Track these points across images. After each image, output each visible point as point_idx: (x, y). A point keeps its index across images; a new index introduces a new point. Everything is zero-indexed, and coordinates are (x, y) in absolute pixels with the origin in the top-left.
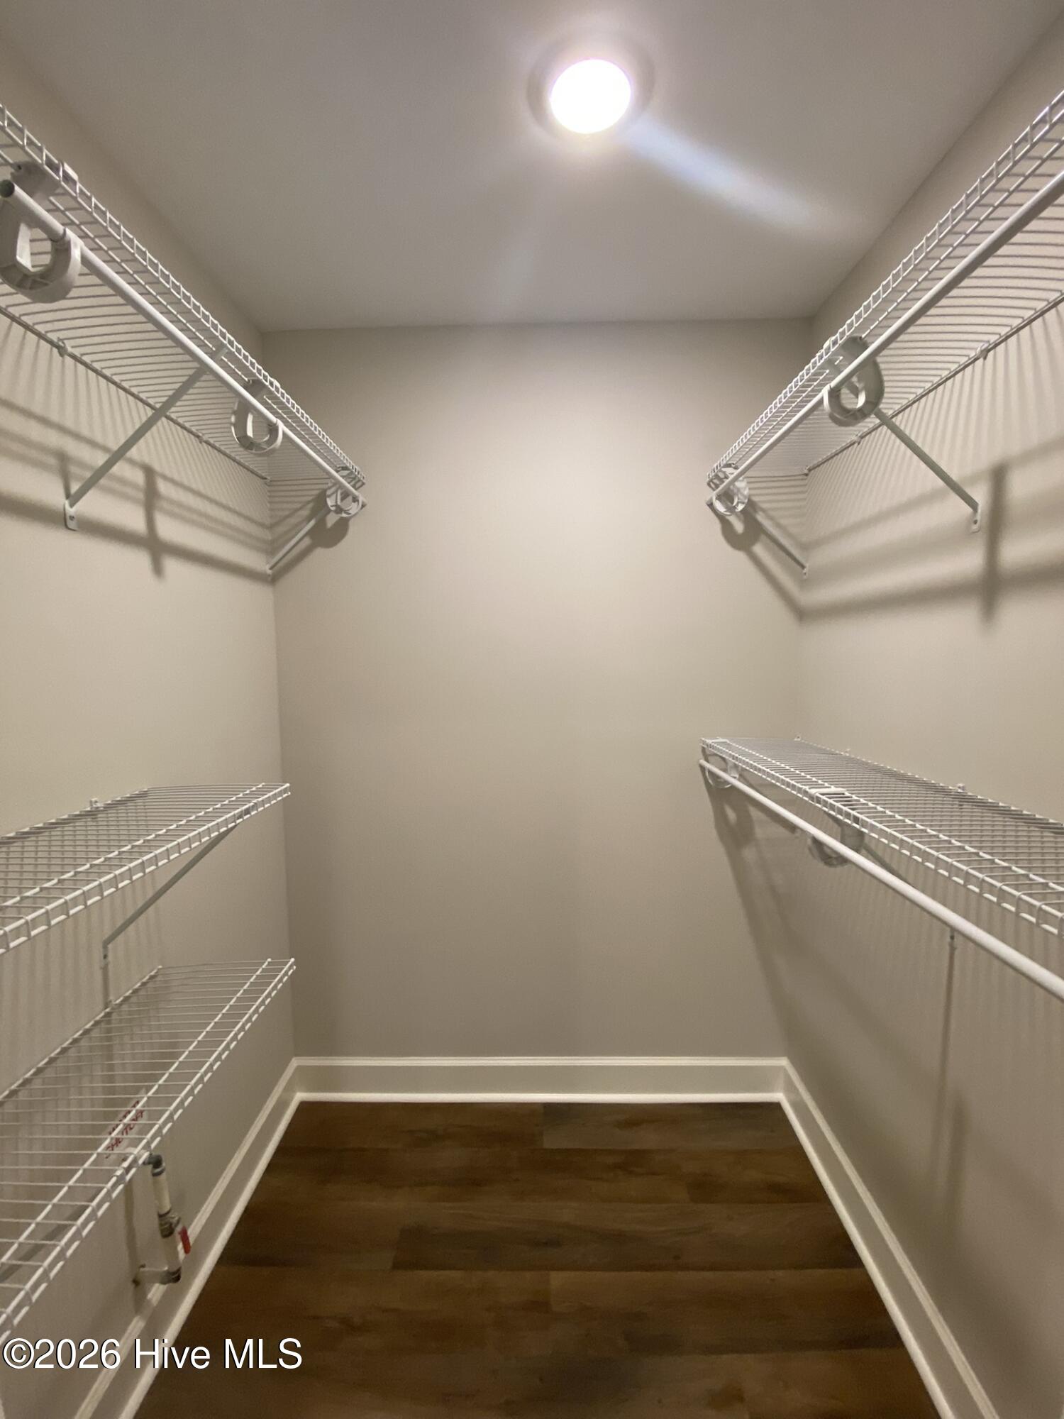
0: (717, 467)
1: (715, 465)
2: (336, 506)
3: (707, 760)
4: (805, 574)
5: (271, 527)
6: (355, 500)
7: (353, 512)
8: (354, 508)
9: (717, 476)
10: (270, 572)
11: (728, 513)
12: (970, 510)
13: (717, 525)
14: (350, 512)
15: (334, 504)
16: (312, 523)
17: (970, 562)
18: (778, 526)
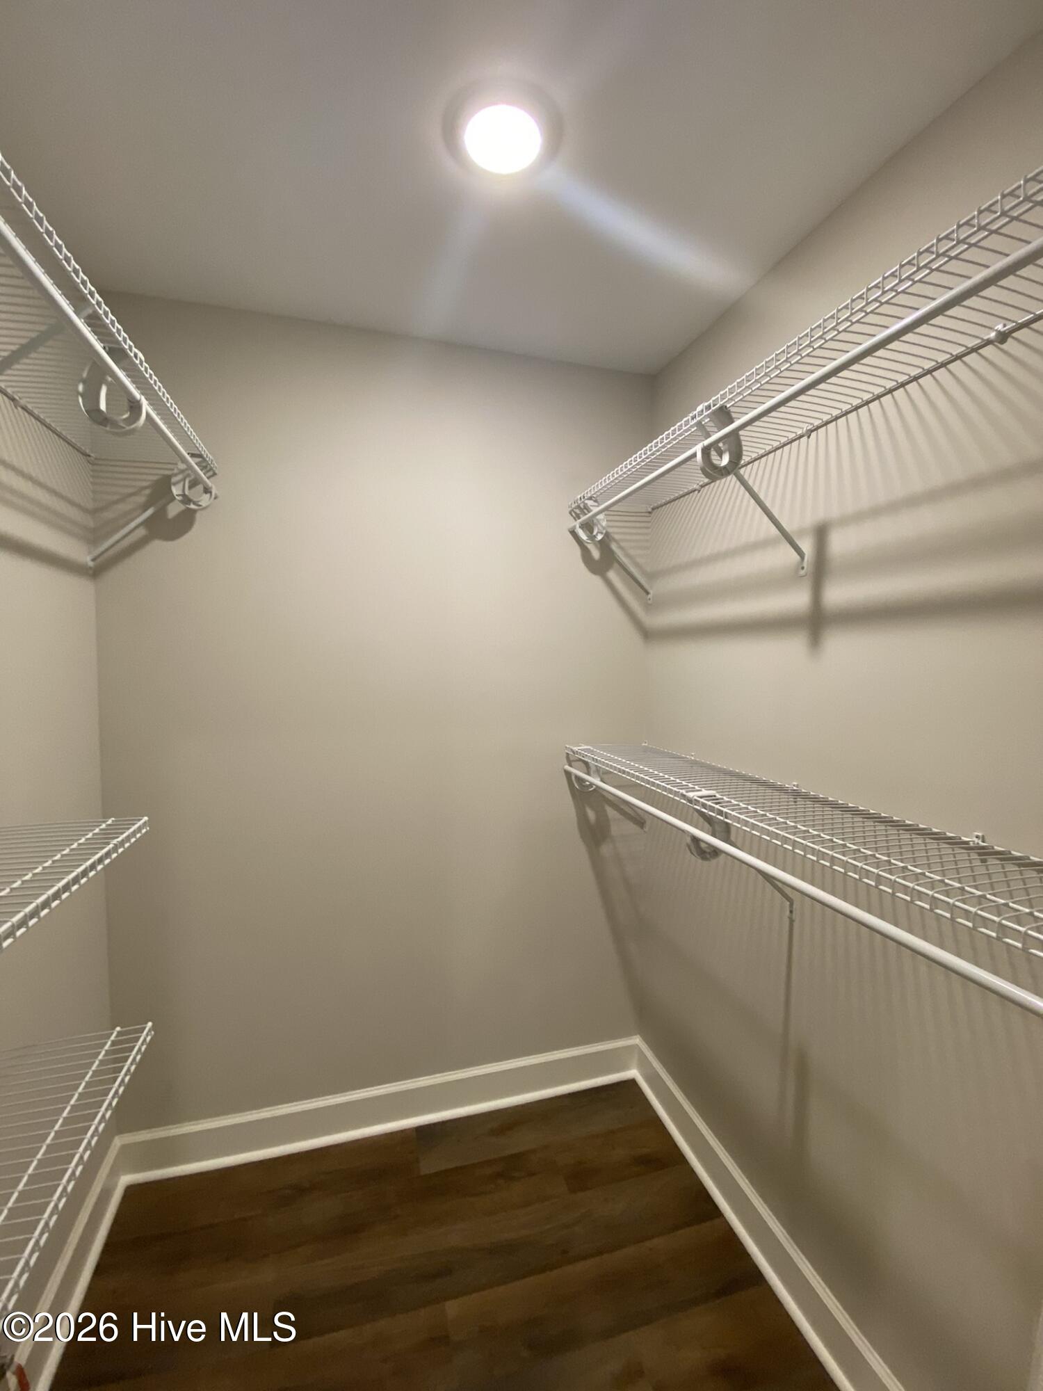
0: (580, 498)
1: (579, 497)
2: (184, 495)
3: (571, 766)
4: (650, 599)
5: (94, 512)
6: (207, 490)
7: (203, 504)
8: (205, 500)
9: (579, 507)
10: (91, 564)
11: (589, 541)
12: (798, 557)
13: (577, 551)
14: (200, 503)
15: (181, 493)
16: (150, 512)
17: (797, 600)
18: (627, 555)
